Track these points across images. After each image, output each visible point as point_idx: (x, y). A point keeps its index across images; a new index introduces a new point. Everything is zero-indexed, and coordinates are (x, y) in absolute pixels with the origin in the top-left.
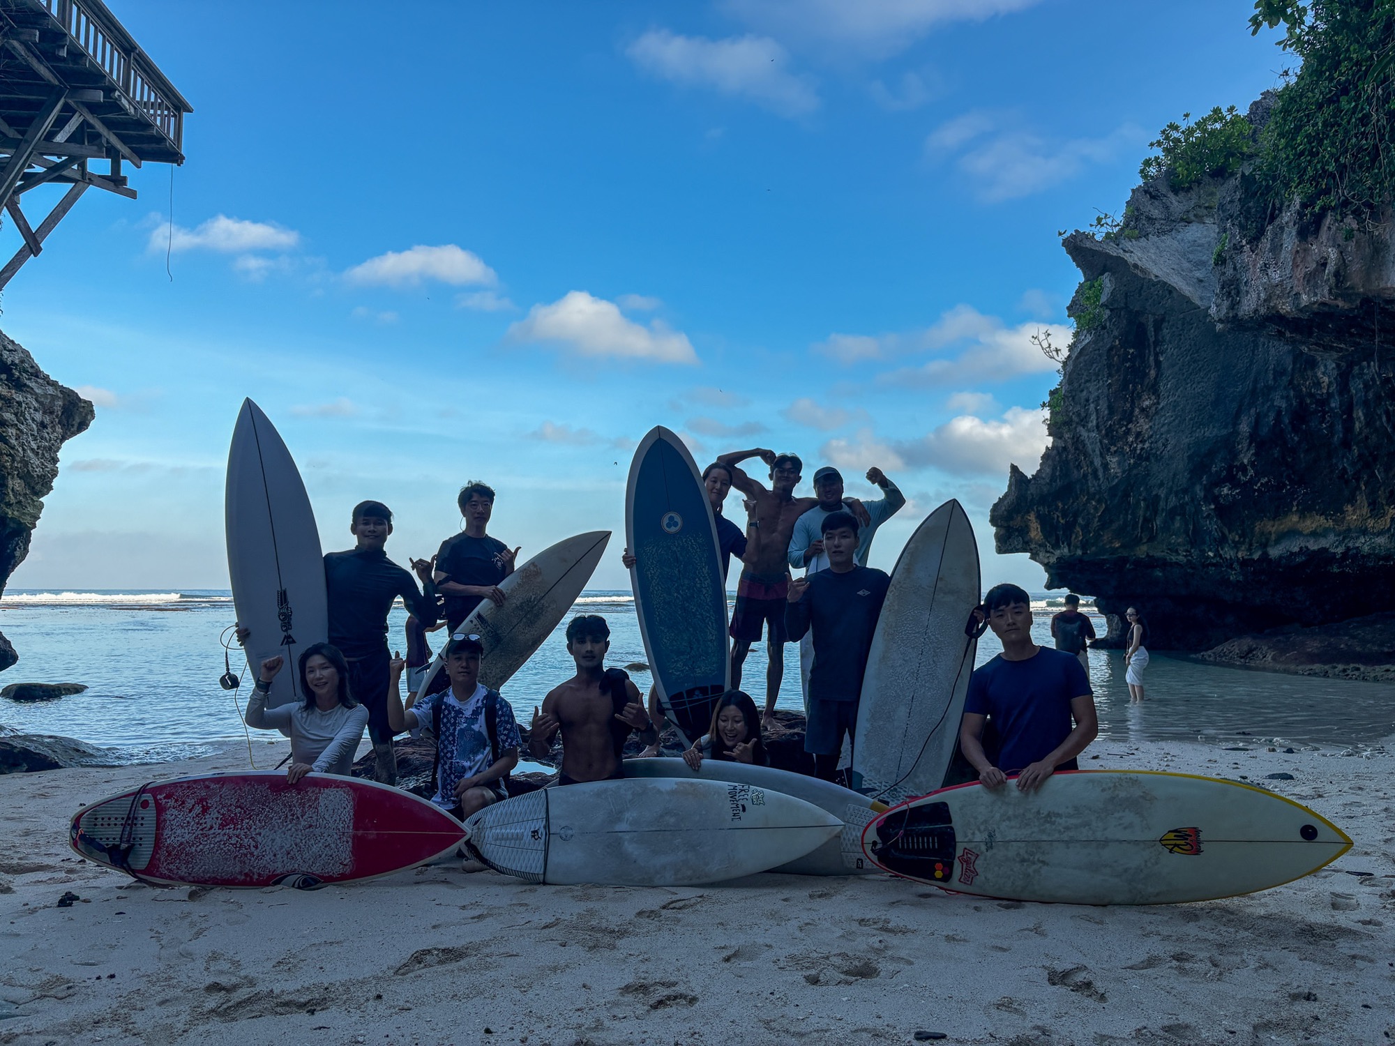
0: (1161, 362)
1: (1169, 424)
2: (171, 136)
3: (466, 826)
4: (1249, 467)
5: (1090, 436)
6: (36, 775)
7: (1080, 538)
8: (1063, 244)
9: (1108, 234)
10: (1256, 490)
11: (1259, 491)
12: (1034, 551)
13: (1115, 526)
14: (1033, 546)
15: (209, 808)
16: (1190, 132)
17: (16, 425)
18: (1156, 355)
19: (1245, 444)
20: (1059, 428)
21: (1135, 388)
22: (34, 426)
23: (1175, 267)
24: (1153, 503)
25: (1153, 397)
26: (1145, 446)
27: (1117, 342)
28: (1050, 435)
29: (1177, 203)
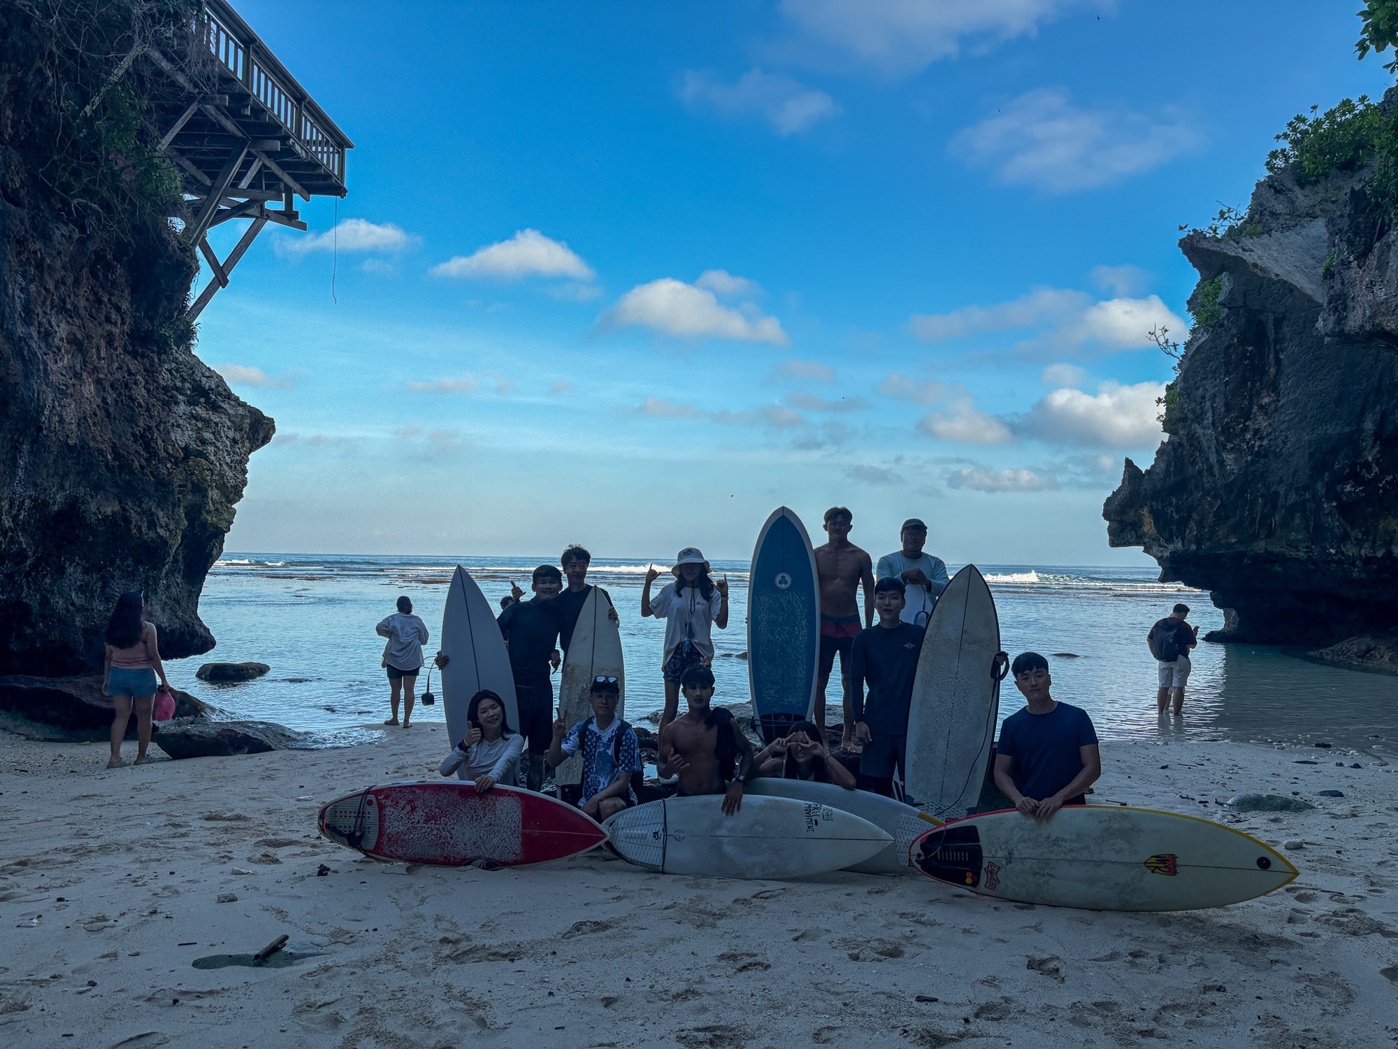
0: (1281, 359)
1: (1290, 421)
2: (336, 173)
3: (603, 827)
4: (1374, 465)
5: (1206, 433)
6: (258, 756)
7: (1195, 533)
8: (1180, 245)
9: (1231, 228)
10: (1380, 488)
11: (1384, 488)
12: (1148, 545)
13: (1231, 522)
14: (1146, 540)
15: (415, 807)
16: (1319, 123)
17: (214, 443)
18: (1277, 353)
19: (1370, 441)
20: (1174, 424)
21: (1253, 386)
22: (228, 443)
23: (1298, 264)
24: (1272, 500)
25: (1273, 395)
26: (1264, 444)
27: (1236, 340)
28: (1165, 430)
29: (1302, 198)
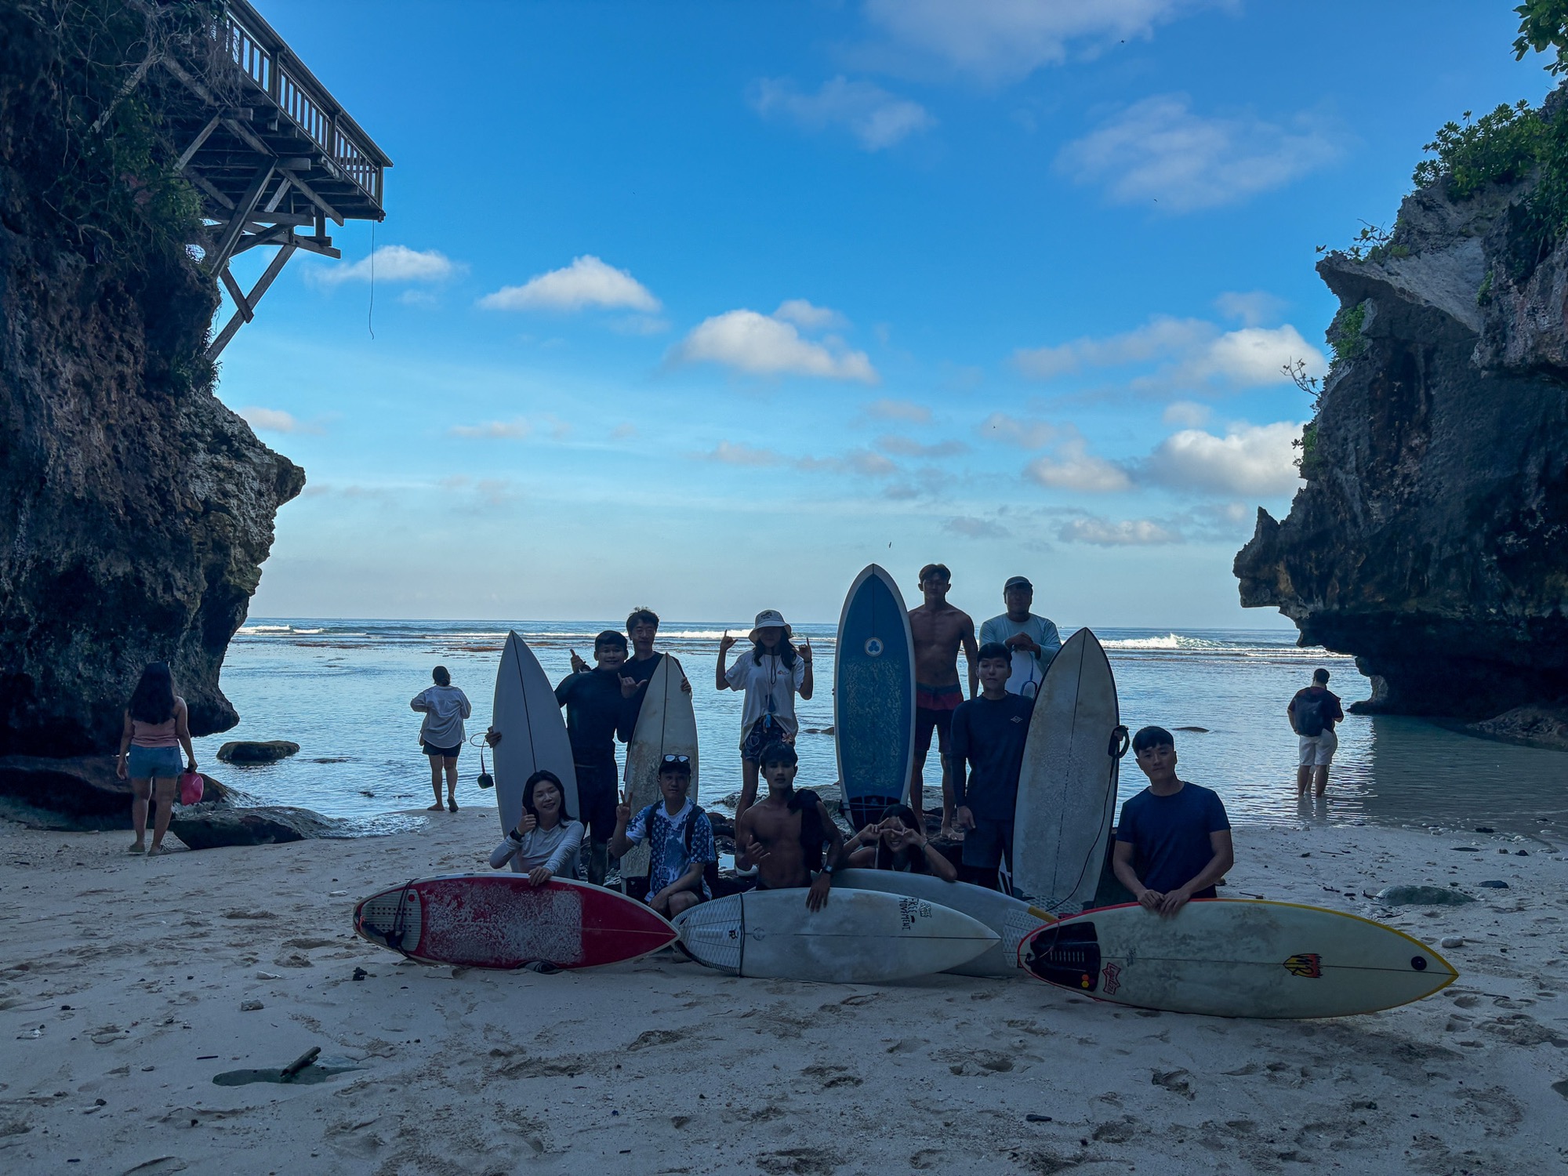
0: (1432, 396)
1: (1443, 464)
2: (373, 194)
3: (672, 925)
4: (1538, 514)
5: (1349, 479)
6: (285, 846)
7: (1338, 591)
8: (1317, 268)
9: (1375, 249)
10: (1547, 540)
11: (1550, 540)
12: (1284, 605)
13: (1378, 578)
14: (1282, 599)
15: (463, 903)
16: (1472, 132)
17: (237, 496)
18: (1427, 389)
19: (1534, 488)
20: (1313, 469)
21: (1402, 426)
22: (253, 495)
23: (1450, 289)
24: (1424, 554)
25: (1423, 435)
26: (1414, 490)
27: (1381, 374)
28: (1303, 476)
29: (1455, 215)
